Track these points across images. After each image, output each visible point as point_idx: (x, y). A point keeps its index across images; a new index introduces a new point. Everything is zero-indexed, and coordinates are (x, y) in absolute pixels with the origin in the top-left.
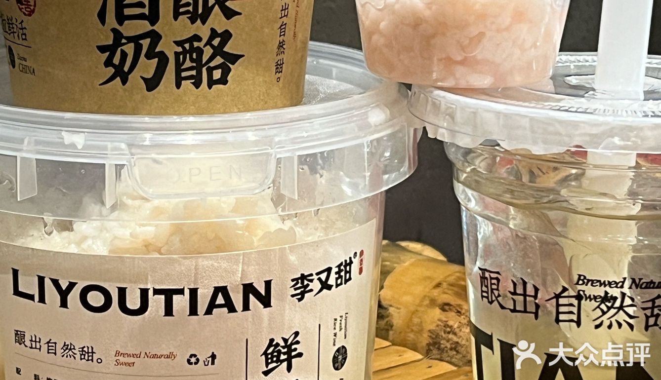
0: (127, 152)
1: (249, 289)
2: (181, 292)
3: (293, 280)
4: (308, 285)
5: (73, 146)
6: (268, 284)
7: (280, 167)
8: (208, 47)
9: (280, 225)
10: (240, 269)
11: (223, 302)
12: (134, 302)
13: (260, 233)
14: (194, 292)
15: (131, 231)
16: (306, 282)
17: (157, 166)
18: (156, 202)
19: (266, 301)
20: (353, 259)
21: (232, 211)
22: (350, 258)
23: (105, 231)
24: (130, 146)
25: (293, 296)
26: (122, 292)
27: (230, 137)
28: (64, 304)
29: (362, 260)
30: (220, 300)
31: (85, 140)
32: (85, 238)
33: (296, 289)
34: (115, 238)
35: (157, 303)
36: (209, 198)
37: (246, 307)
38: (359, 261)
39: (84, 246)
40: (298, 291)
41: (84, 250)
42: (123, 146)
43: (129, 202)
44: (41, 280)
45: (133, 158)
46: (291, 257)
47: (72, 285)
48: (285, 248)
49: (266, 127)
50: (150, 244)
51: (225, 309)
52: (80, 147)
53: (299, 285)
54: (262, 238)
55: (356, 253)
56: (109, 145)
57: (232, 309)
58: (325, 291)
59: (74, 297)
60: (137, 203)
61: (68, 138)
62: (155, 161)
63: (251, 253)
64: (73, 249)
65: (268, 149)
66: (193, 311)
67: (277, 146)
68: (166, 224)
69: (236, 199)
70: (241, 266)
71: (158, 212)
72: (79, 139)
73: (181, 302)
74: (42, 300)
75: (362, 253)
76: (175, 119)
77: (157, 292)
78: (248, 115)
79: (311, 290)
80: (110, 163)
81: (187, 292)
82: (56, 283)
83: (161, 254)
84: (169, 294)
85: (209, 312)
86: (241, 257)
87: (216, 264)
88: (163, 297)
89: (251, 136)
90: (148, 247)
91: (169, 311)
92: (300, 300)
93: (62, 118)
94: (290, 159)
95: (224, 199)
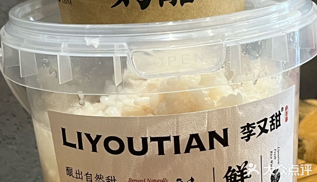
0: (127, 48)
1: (213, 135)
2: (168, 139)
3: (242, 128)
4: (252, 131)
5: (92, 46)
6: (225, 131)
7: (229, 53)
9: (231, 92)
10: (206, 122)
11: (196, 144)
12: (138, 146)
13: (219, 98)
14: (177, 139)
15: (133, 100)
16: (250, 129)
17: (147, 56)
18: (149, 81)
19: (224, 142)
20: (281, 112)
21: (199, 84)
22: (279, 112)
23: (119, 101)
24: (129, 44)
25: (242, 138)
26: (130, 140)
27: (194, 35)
28: (94, 150)
29: (287, 113)
30: (194, 143)
31: (100, 42)
32: (107, 107)
33: (244, 134)
34: (125, 105)
35: (153, 146)
36: (182, 76)
37: (212, 147)
38: (285, 113)
39: (106, 111)
40: (246, 135)
41: (106, 114)
42: (125, 44)
43: (133, 82)
44: (79, 134)
45: (131, 52)
46: (240, 113)
47: (98, 137)
48: (236, 107)
49: (218, 27)
50: (148, 109)
51: (198, 149)
52: (96, 47)
53: (246, 131)
54: (220, 101)
55: (283, 108)
56: (115, 44)
57: (202, 148)
58: (263, 133)
59: (100, 145)
60: (138, 82)
61: (89, 41)
62: (146, 54)
63: (213, 111)
64: (100, 114)
65: (220, 41)
66: (177, 151)
67: (226, 39)
68: (156, 94)
69: (202, 76)
70: (207, 120)
71: (151, 87)
72: (95, 42)
73: (168, 145)
74: (81, 147)
75: (287, 108)
76: (157, 24)
77: (153, 139)
78: (208, 19)
79: (254, 134)
80: (116, 55)
81: (172, 139)
82: (88, 136)
83: (154, 115)
84: (161, 140)
85: (187, 151)
86: (207, 114)
88: (157, 142)
89: (210, 32)
90: (146, 110)
91: (161, 152)
92: (247, 140)
93: (84, 29)
94: (235, 47)
95: (192, 76)
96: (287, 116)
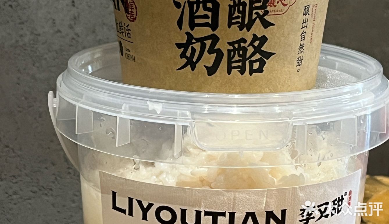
0: (190, 118)
1: (270, 215)
2: (223, 214)
5: (154, 111)
6: (284, 212)
7: (295, 132)
8: (251, 47)
9: (294, 172)
10: (265, 201)
11: (252, 223)
12: (191, 219)
13: (280, 176)
14: (232, 215)
15: (191, 170)
17: (210, 127)
18: (209, 152)
20: (344, 197)
21: (261, 161)
22: (342, 196)
23: (175, 169)
24: (193, 113)
26: (183, 212)
27: (261, 110)
28: (145, 217)
29: (350, 198)
31: (163, 108)
32: (161, 173)
34: (181, 174)
35: (207, 221)
36: (244, 152)
38: (348, 198)
39: (161, 178)
41: (160, 181)
42: (188, 113)
43: (191, 150)
44: (131, 200)
45: (194, 122)
46: (301, 194)
47: (150, 205)
48: (297, 188)
49: (286, 104)
52: (158, 113)
54: (280, 180)
55: (346, 193)
56: (178, 112)
59: (151, 213)
60: (195, 151)
61: (151, 106)
62: (209, 124)
63: (272, 190)
64: (153, 180)
65: (286, 119)
67: (293, 118)
68: (215, 167)
69: (264, 152)
70: (265, 199)
71: (210, 158)
72: (158, 107)
73: (223, 222)
74: (131, 213)
75: (350, 193)
76: (224, 96)
77: (207, 213)
78: (277, 95)
80: (178, 124)
81: (227, 215)
82: (140, 202)
83: (211, 188)
84: (215, 215)
86: (266, 193)
87: (248, 197)
88: (211, 217)
89: (277, 109)
90: (203, 181)
93: (148, 92)
94: (302, 127)
95: (255, 152)
96: (350, 201)
